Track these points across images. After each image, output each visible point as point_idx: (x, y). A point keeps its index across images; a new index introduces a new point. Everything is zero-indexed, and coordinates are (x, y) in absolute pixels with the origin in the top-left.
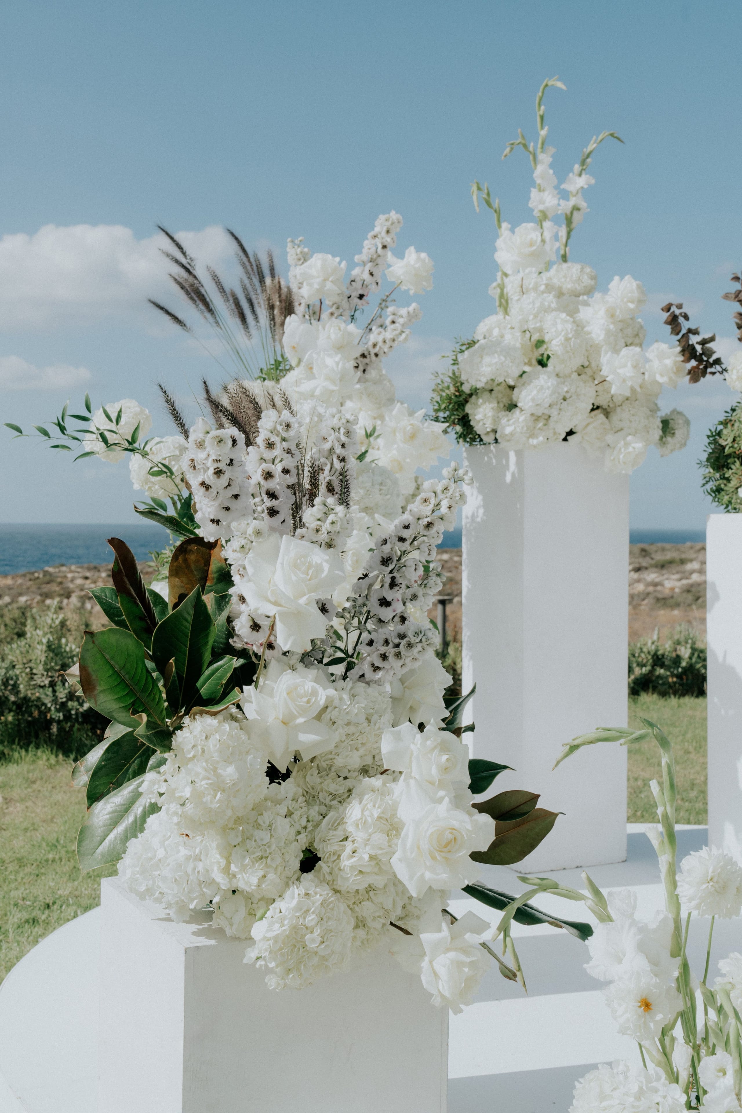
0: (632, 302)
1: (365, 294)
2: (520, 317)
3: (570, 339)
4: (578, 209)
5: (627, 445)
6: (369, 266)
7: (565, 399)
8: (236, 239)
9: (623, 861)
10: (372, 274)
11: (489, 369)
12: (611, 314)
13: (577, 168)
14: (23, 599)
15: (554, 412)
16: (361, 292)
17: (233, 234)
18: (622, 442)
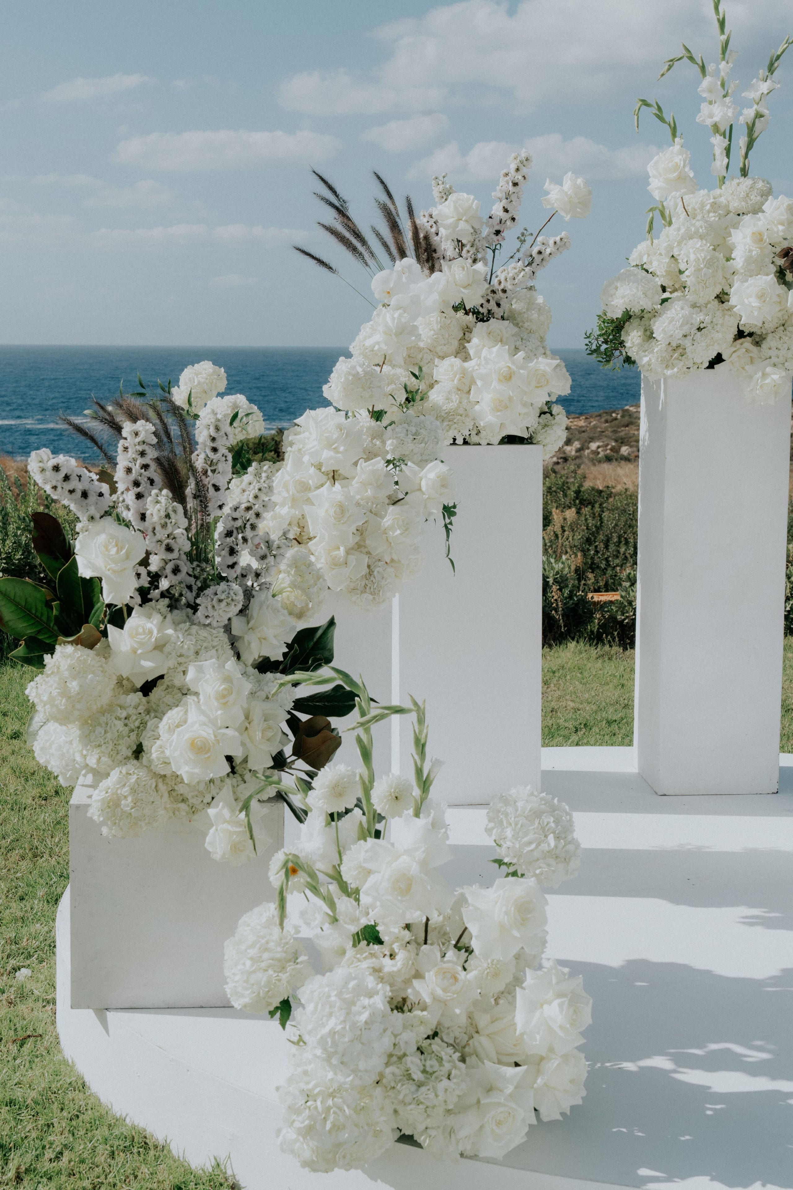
0: (783, 224)
1: (502, 230)
2: (666, 244)
3: (702, 269)
4: (762, 116)
5: (765, 375)
6: (504, 202)
7: (699, 329)
8: (382, 182)
9: (773, 793)
10: (506, 211)
11: (621, 301)
12: (758, 238)
13: (763, 72)
14: (593, 446)
15: (687, 342)
16: (497, 228)
17: (379, 178)
18: (760, 374)
